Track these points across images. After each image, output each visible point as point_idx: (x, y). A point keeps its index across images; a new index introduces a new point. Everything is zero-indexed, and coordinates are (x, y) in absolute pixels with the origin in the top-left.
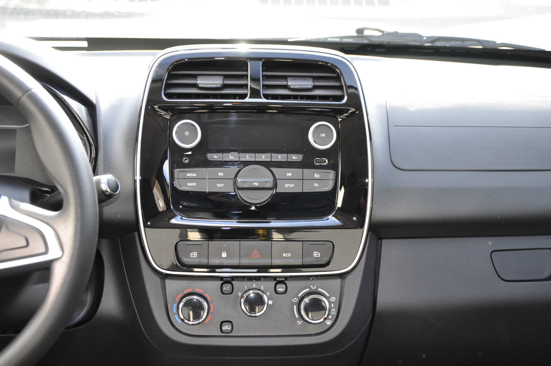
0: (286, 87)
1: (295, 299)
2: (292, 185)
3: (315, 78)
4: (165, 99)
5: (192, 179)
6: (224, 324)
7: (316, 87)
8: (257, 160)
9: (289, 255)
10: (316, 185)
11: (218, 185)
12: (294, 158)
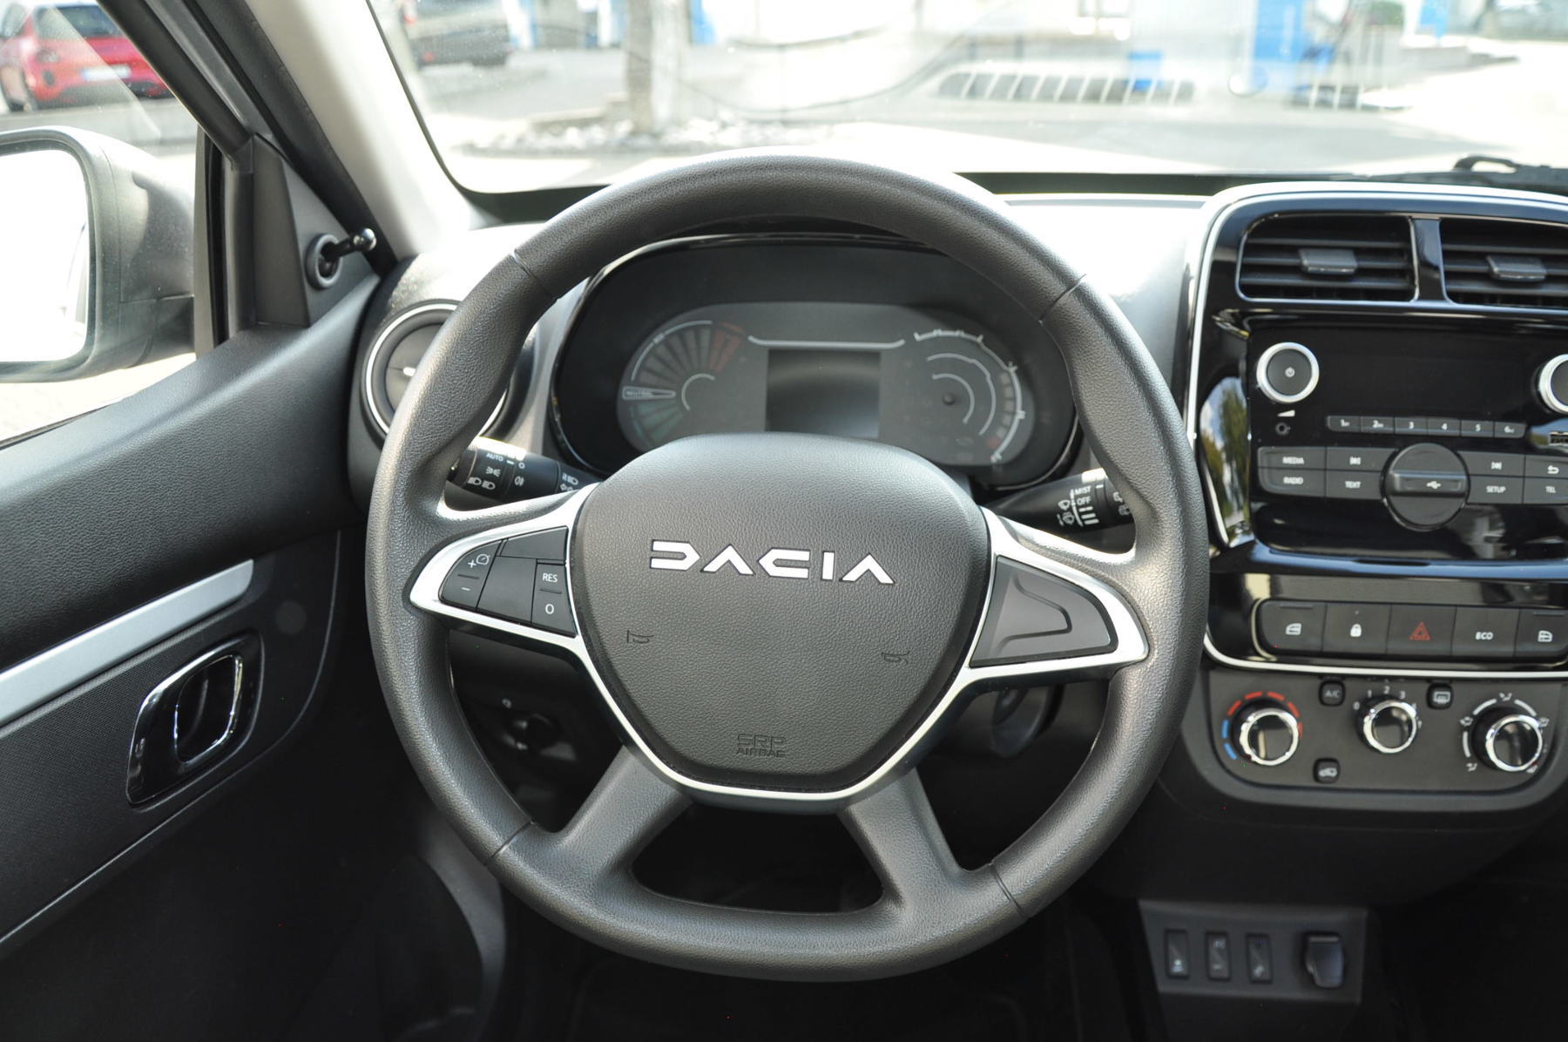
0: (1488, 277)
1: (1467, 719)
2: (1502, 489)
3: (1546, 260)
4: (1242, 295)
5: (1294, 471)
6: (1322, 764)
7: (1550, 279)
8: (1432, 431)
9: (1489, 636)
10: (1551, 489)
11: (1349, 484)
12: (1507, 430)
